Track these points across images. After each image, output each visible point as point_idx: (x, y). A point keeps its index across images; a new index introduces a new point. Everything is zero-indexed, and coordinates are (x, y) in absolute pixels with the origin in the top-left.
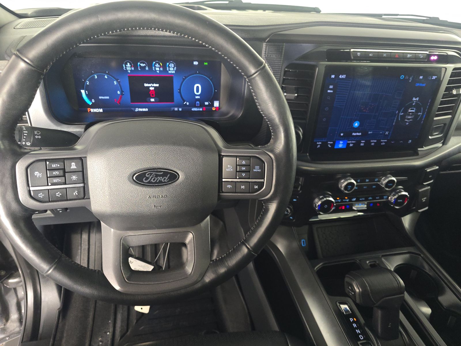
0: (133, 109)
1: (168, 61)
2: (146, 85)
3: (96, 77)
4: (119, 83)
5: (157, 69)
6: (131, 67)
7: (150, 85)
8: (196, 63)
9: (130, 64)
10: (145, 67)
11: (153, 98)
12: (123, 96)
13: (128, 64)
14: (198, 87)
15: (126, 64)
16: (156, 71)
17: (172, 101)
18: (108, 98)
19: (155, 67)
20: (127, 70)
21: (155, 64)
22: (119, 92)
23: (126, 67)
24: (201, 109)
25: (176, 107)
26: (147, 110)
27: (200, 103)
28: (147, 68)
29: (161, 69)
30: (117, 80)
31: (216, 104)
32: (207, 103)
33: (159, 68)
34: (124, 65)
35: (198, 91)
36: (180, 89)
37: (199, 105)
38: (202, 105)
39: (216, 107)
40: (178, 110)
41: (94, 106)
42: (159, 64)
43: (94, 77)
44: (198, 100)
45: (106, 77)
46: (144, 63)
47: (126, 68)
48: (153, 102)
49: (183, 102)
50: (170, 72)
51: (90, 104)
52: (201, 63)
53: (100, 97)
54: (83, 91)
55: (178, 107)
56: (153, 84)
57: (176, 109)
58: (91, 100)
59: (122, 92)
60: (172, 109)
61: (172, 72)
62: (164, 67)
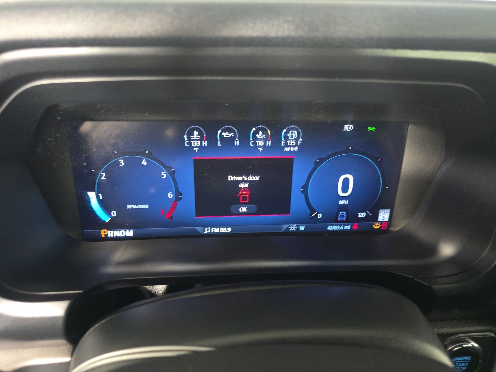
0: (199, 229)
1: (287, 124)
2: (231, 178)
3: (122, 163)
4: (172, 174)
5: (260, 143)
6: (201, 140)
7: (240, 178)
8: (348, 128)
9: (200, 133)
10: (232, 139)
11: (244, 205)
12: (179, 203)
13: (196, 133)
14: (346, 181)
15: (191, 133)
16: (256, 147)
17: (286, 210)
18: (146, 206)
19: (255, 138)
20: (191, 148)
21: (256, 132)
22: (170, 195)
23: (189, 139)
24: (348, 228)
25: (293, 223)
26: (229, 229)
27: (347, 214)
28: (237, 143)
29: (269, 143)
30: (168, 169)
31: (384, 215)
32: (362, 215)
33: (265, 141)
34: (185, 137)
35: (345, 190)
36: (305, 187)
37: (344, 219)
38: (351, 218)
39: (382, 223)
40: (298, 229)
41: (114, 225)
42: (265, 132)
43: (119, 163)
44: (343, 207)
45: (144, 163)
46: (230, 131)
47: (189, 143)
48: (244, 214)
49: (308, 211)
50: (287, 149)
51: (107, 219)
52: (360, 128)
53: (129, 207)
54: (92, 195)
55: (298, 222)
56: (248, 176)
57: (293, 228)
58: (108, 213)
59: (178, 194)
60: (285, 227)
61: (292, 149)
62: (276, 138)
